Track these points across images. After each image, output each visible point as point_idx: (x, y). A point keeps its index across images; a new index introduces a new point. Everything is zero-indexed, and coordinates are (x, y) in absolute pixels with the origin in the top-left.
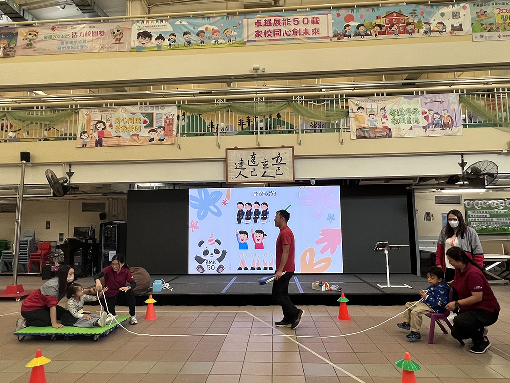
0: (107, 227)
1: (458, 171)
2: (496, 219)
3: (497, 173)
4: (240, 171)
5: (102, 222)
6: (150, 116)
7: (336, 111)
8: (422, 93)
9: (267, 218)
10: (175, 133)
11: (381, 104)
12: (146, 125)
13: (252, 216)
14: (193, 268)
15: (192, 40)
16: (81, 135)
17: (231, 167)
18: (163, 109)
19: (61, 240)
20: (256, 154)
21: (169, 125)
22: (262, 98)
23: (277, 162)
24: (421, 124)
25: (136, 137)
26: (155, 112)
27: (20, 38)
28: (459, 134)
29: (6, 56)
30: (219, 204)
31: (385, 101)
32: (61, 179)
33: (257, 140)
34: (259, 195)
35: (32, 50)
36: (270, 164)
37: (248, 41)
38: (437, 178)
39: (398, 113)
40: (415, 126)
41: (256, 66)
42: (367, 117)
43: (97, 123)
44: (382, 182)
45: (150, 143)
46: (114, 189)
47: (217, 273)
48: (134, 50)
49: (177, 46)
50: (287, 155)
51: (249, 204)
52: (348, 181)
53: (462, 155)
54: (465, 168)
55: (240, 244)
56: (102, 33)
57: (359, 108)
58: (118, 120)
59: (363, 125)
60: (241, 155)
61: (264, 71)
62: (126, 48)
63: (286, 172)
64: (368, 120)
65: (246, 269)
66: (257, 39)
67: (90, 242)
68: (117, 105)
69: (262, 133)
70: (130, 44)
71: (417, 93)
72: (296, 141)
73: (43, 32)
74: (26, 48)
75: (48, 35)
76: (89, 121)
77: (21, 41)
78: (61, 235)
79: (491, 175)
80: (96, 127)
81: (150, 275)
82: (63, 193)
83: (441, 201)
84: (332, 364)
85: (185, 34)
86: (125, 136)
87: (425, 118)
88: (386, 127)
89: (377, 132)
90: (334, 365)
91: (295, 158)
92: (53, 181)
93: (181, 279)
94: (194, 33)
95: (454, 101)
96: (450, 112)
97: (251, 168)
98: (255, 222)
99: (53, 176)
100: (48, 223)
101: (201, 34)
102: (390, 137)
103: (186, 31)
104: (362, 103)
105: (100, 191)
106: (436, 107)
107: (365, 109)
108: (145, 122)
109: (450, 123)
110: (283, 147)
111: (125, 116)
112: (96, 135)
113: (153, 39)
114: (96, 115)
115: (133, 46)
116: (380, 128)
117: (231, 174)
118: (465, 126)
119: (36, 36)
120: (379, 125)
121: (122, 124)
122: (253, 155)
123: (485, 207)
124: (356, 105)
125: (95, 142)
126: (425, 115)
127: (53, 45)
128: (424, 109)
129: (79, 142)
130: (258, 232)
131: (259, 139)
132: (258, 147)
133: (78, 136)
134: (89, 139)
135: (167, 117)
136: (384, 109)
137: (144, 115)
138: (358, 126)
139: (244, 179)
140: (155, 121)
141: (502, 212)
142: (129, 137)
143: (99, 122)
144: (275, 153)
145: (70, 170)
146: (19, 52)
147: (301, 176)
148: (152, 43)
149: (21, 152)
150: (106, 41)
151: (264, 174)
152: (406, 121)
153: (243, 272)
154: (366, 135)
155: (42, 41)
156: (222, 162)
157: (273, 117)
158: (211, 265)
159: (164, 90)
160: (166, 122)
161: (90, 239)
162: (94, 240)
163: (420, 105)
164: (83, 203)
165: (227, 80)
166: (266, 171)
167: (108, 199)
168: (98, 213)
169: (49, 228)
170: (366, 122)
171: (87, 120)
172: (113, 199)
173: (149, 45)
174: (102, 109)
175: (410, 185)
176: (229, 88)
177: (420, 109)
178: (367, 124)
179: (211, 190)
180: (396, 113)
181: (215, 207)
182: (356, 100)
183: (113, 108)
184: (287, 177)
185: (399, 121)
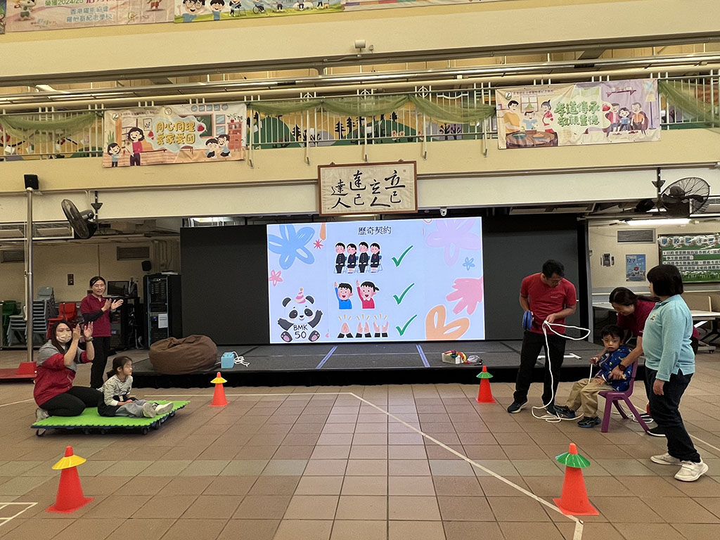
0: (154, 280)
1: (652, 194)
2: (702, 261)
3: (708, 196)
4: (340, 199)
5: (145, 273)
6: (208, 119)
7: (477, 108)
8: (604, 78)
9: (378, 264)
10: (244, 144)
11: (544, 97)
12: (201, 132)
13: (358, 263)
14: (276, 336)
15: (266, 3)
16: (109, 149)
17: (327, 192)
18: (226, 109)
20: (361, 174)
21: (235, 132)
22: (369, 90)
23: (392, 184)
24: (601, 126)
25: (187, 151)
26: (214, 113)
27: (10, 4)
28: (655, 139)
30: (310, 246)
31: (549, 91)
32: (84, 213)
33: (363, 153)
34: (366, 232)
35: (29, 22)
36: (382, 187)
37: (348, 4)
38: (620, 204)
39: (568, 110)
40: (592, 129)
41: (360, 41)
42: (522, 117)
43: (131, 131)
44: (542, 211)
45: (209, 159)
46: (160, 227)
47: (310, 342)
49: (242, 13)
50: (406, 174)
51: (353, 246)
52: (494, 211)
53: (659, 170)
54: (662, 189)
55: (341, 301)
57: (510, 104)
58: (161, 127)
59: (516, 129)
60: (340, 175)
61: (371, 50)
62: (167, 17)
63: (405, 198)
64: (524, 121)
65: (349, 336)
67: (132, 301)
68: (158, 103)
69: (370, 142)
70: (172, 11)
71: (597, 79)
72: (419, 152)
74: (19, 20)
76: (119, 128)
77: (11, 9)
79: (699, 199)
80: (129, 138)
81: (217, 346)
82: (88, 233)
83: (625, 237)
84: (468, 460)
86: (172, 149)
87: (607, 116)
88: (550, 131)
89: (537, 138)
90: (472, 462)
91: (418, 177)
92: (73, 216)
93: (261, 351)
95: (651, 90)
96: (644, 106)
97: (355, 194)
98: (362, 271)
99: (73, 209)
100: (71, 277)
102: (556, 144)
104: (516, 95)
105: (140, 229)
106: (624, 100)
107: (519, 104)
108: (201, 128)
109: (643, 123)
110: (401, 162)
111: (171, 120)
112: (130, 148)
113: (207, 3)
114: (129, 119)
115: (177, 13)
116: (542, 133)
117: (327, 202)
118: (664, 127)
120: (540, 128)
121: (167, 132)
122: (358, 174)
123: (688, 245)
125: (129, 160)
126: (608, 112)
127: (59, 14)
128: (605, 103)
129: (106, 160)
130: (366, 284)
131: (365, 151)
132: (364, 162)
133: (105, 151)
134: (121, 154)
135: (232, 121)
137: (199, 118)
139: (345, 210)
140: (214, 126)
141: (712, 251)
142: (178, 151)
143: (134, 129)
144: (389, 171)
145: (96, 200)
146: (11, 26)
147: (427, 203)
148: (206, 10)
149: (25, 176)
150: (136, 7)
151: (374, 201)
152: (579, 121)
153: (345, 340)
154: (521, 143)
155: (41, 9)
156: (313, 185)
157: (385, 118)
158: (301, 331)
159: (226, 80)
160: (230, 128)
161: (130, 298)
162: (137, 299)
163: (599, 97)
164: (119, 249)
165: (317, 64)
166: (376, 198)
167: (153, 241)
169: (73, 284)
170: (521, 124)
171: (117, 127)
172: (159, 241)
173: (200, 12)
174: (137, 110)
175: (581, 215)
176: (320, 77)
177: (600, 104)
178: (522, 127)
179: (298, 227)
180: (565, 110)
181: (305, 250)
182: (507, 91)
183: (153, 109)
184: (406, 206)
185: (569, 122)
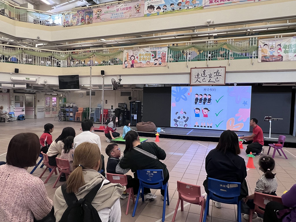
0: (133, 103)
4: (197, 79)
5: (130, 101)
6: (155, 52)
7: (251, 47)
9: (210, 102)
10: (166, 61)
12: (153, 57)
13: (203, 101)
15: (175, 8)
16: (125, 62)
17: (193, 77)
18: (161, 49)
19: (112, 109)
20: (206, 71)
21: (164, 57)
23: (216, 75)
25: (148, 63)
26: (157, 50)
27: (94, 14)
29: (89, 23)
30: (186, 94)
31: (281, 40)
33: (207, 64)
34: (207, 90)
35: (99, 19)
36: (213, 76)
37: (205, 6)
39: (288, 47)
41: (209, 20)
42: (269, 50)
43: (131, 57)
44: (276, 85)
45: (155, 66)
46: (137, 86)
47: (184, 127)
48: (146, 16)
49: (167, 12)
50: (222, 71)
51: (201, 95)
52: (257, 85)
55: (196, 114)
56: (130, 7)
57: (264, 45)
58: (140, 55)
59: (266, 54)
60: (198, 71)
61: (213, 23)
62: (142, 15)
63: (221, 80)
64: (270, 52)
65: (198, 126)
66: (210, 4)
68: (140, 47)
69: (209, 60)
70: (143, 13)
72: (227, 64)
73: (104, 10)
74: (97, 19)
75: (106, 11)
76: (128, 55)
77: (94, 15)
78: (112, 106)
80: (131, 58)
81: (156, 126)
85: (171, 5)
86: (144, 62)
88: (280, 55)
89: (274, 58)
91: (226, 72)
93: (167, 129)
94: (176, 4)
97: (203, 78)
98: (204, 104)
99: (114, 81)
100: (106, 101)
101: (180, 4)
102: (282, 61)
103: (172, 3)
104: (267, 42)
105: (130, 87)
107: (268, 45)
108: (153, 55)
110: (220, 67)
111: (144, 53)
112: (131, 62)
113: (155, 9)
114: (131, 53)
115: (145, 13)
116: (276, 56)
117: (193, 80)
119: (101, 12)
120: (276, 54)
121: (142, 57)
122: (204, 71)
124: (263, 43)
125: (130, 66)
127: (108, 16)
129: (124, 66)
130: (205, 109)
131: (208, 63)
132: (207, 67)
133: (124, 63)
134: (128, 64)
135: (163, 53)
136: (280, 45)
137: (152, 52)
138: (263, 55)
139: (199, 83)
140: (157, 55)
142: (146, 63)
143: (132, 56)
144: (216, 70)
145: (120, 78)
146: (94, 21)
147: (228, 82)
149: (101, 71)
150: (132, 12)
151: (210, 81)
152: (293, 52)
153: (196, 127)
154: (267, 60)
155: (103, 14)
156: (189, 75)
158: (181, 123)
160: (162, 55)
161: (125, 109)
162: (127, 109)
164: (121, 92)
165: (192, 29)
166: (210, 79)
167: (133, 90)
168: (128, 97)
169: (107, 103)
170: (268, 53)
172: (135, 90)
173: (153, 13)
174: (133, 50)
178: (268, 54)
179: (182, 87)
180: (287, 47)
181: (185, 96)
182: (263, 41)
183: (138, 49)
184: (221, 82)
185: (288, 52)
